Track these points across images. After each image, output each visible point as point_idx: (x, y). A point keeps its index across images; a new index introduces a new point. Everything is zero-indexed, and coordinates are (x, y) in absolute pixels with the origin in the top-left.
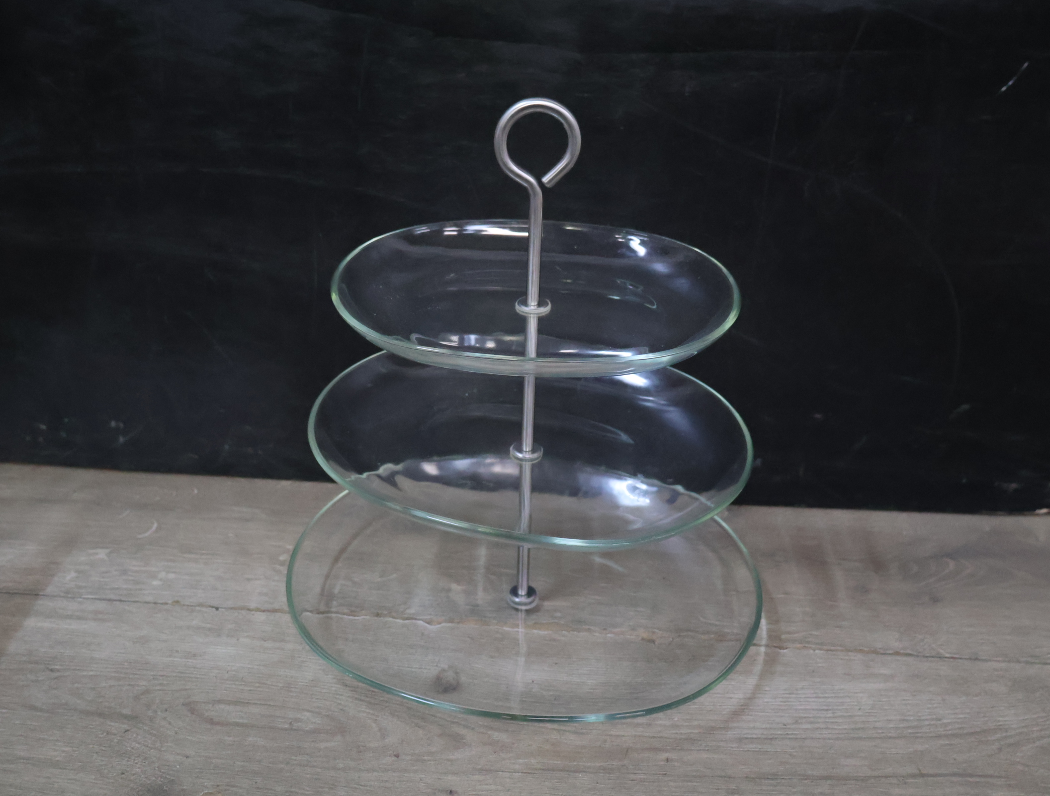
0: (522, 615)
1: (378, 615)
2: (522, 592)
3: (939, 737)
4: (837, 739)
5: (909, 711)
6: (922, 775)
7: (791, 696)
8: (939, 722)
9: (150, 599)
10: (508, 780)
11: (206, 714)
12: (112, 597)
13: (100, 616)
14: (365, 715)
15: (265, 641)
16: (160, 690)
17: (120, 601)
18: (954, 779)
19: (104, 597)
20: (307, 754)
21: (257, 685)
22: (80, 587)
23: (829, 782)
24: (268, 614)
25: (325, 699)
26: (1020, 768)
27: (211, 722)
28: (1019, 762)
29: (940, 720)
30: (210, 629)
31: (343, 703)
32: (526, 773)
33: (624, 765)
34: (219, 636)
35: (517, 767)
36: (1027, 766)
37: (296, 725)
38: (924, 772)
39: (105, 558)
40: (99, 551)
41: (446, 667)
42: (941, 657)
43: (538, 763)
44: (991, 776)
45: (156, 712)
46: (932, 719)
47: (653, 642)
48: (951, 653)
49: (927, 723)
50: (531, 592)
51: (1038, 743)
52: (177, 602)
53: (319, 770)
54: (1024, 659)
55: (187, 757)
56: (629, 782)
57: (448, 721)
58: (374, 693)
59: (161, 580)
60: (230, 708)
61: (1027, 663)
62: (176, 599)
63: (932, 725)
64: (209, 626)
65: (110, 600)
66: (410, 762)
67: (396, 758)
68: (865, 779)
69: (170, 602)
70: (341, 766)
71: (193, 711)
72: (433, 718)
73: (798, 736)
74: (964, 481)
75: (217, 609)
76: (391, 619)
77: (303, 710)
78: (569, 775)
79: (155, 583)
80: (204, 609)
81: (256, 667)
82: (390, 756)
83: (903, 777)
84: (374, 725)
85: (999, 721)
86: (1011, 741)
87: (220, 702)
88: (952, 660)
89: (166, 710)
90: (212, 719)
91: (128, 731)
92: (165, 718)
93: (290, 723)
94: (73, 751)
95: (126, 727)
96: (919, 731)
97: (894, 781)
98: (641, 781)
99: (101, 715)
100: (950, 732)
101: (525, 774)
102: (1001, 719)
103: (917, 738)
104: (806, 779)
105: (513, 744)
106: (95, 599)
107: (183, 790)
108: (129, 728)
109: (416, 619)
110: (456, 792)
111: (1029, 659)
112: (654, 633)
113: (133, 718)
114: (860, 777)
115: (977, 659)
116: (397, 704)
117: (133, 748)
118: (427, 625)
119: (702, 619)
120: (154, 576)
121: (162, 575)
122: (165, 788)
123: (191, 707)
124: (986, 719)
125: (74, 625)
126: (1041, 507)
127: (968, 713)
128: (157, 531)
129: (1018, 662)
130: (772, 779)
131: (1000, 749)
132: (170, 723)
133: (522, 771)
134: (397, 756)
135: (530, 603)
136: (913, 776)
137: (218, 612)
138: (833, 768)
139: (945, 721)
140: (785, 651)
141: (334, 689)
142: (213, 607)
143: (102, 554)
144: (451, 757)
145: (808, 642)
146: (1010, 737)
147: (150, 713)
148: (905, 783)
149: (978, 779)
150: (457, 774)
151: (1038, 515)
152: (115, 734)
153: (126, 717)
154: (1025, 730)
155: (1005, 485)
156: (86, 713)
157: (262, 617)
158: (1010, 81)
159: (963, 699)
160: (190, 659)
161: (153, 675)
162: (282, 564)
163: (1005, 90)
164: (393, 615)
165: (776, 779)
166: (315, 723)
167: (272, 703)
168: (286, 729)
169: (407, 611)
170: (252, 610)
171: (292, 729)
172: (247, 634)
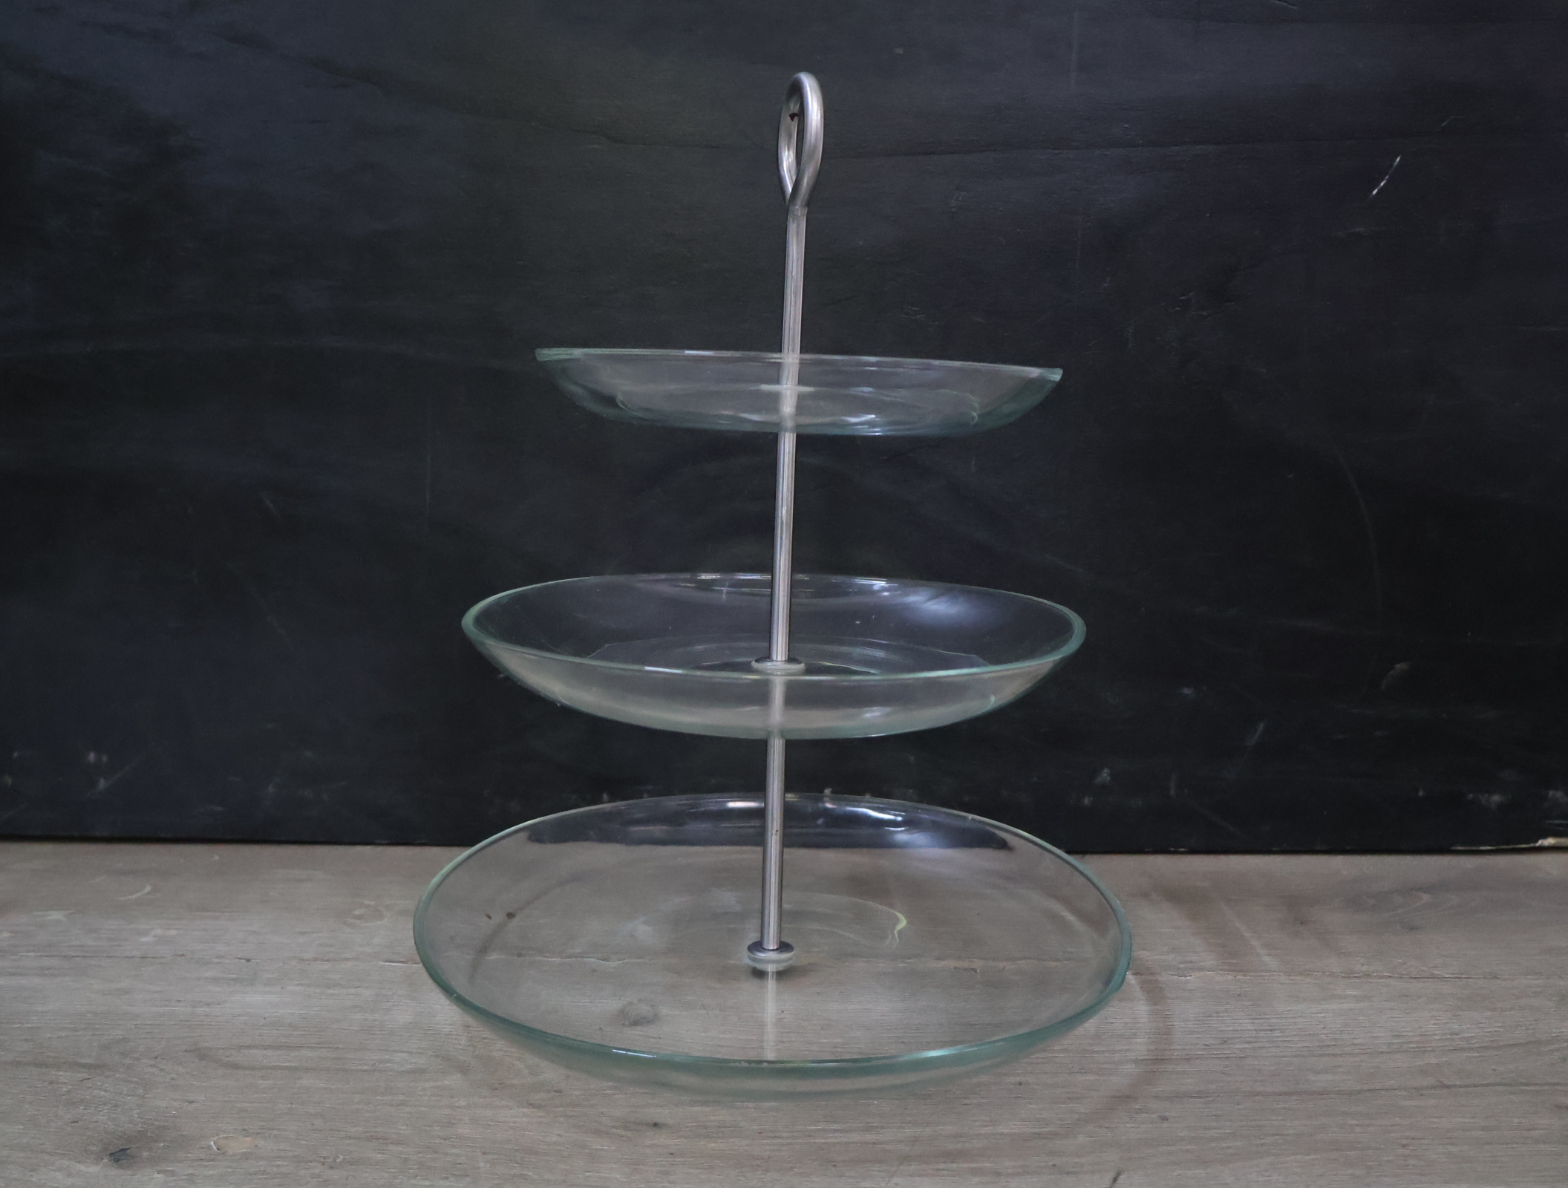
1: (519, 955)
3: (1462, 1049)
4: (1296, 1056)
5: (1404, 1028)
6: (1446, 1086)
7: (1209, 1018)
8: (1456, 1037)
9: (134, 954)
11: (227, 1060)
12: (71, 953)
13: (49, 972)
14: (502, 1053)
15: (329, 988)
16: (146, 1039)
17: (84, 957)
18: (1501, 1088)
19: (57, 954)
20: (403, 1094)
21: (315, 1029)
22: (16, 946)
23: (1295, 1097)
24: (335, 962)
27: (236, 1067)
29: (1457, 1034)
30: (234, 980)
34: (251, 985)
37: (382, 1066)
38: (1446, 1082)
39: (63, 919)
40: (51, 912)
42: (1441, 978)
45: (138, 1059)
46: (1444, 1034)
47: (973, 970)
48: (1451, 974)
49: (1437, 1037)
52: (181, 956)
53: (423, 1109)
55: (191, 1102)
60: (269, 1053)
62: (179, 953)
63: (1446, 1039)
64: (234, 976)
65: (66, 957)
68: (1352, 1093)
69: (168, 956)
70: (462, 1104)
71: (202, 1058)
73: (1231, 1055)
75: (248, 960)
76: (541, 958)
77: (395, 1051)
79: (144, 939)
80: (226, 961)
81: (313, 1013)
83: (1416, 1089)
85: (1552, 1033)
87: (249, 1047)
88: (1455, 980)
89: (156, 1058)
90: (236, 1064)
91: (87, 1079)
92: (153, 1066)
93: (373, 1065)
95: (86, 1076)
96: (1427, 1046)
97: (1403, 1093)
99: (41, 1065)
100: (1477, 1045)
102: (1555, 1031)
103: (1425, 1051)
104: (1255, 1096)
106: (41, 956)
107: (182, 1135)
108: (88, 1077)
109: (584, 957)
112: (972, 962)
113: (97, 1067)
114: (1345, 1091)
117: (94, 1096)
119: (1046, 947)
120: (145, 933)
121: (159, 931)
122: (149, 1134)
123: (201, 1054)
124: (1531, 1031)
127: (1500, 1027)
128: (149, 893)
130: (1200, 1097)
132: (162, 1070)
136: (1434, 1087)
137: (249, 963)
138: (1298, 1084)
139: (1466, 1035)
140: (1188, 978)
142: (241, 959)
143: (56, 916)
147: (128, 1061)
148: (1421, 1095)
149: (1537, 1088)
151: (1541, 849)
152: (65, 1084)
153: (84, 1066)
155: (1483, 798)
156: (17, 1064)
157: (327, 966)
158: (1381, 182)
159: (1489, 1013)
160: (201, 1007)
161: (135, 1025)
162: (360, 917)
163: (1377, 193)
164: (548, 955)
165: (1207, 1097)
166: (415, 1063)
167: (341, 1046)
168: (366, 1071)
169: (571, 949)
170: (308, 960)
171: (375, 1071)
172: (297, 982)
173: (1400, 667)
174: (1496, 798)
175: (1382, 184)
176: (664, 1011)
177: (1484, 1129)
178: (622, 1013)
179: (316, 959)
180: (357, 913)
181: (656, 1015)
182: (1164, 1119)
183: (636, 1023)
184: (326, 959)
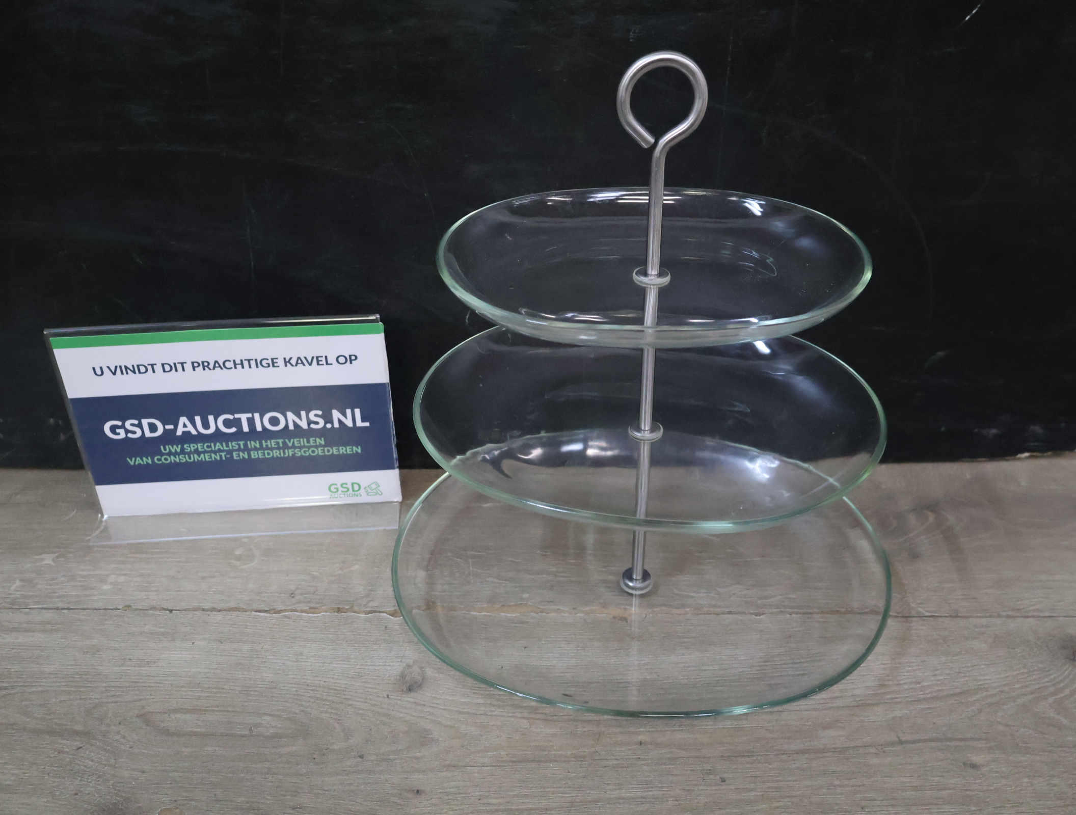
1: (339, 610)
3: (919, 701)
4: (814, 710)
5: (888, 676)
6: (901, 742)
7: (767, 663)
8: (918, 685)
9: (100, 605)
10: (476, 775)
11: (162, 725)
12: (61, 605)
13: (49, 627)
14: (327, 715)
15: (221, 643)
16: (112, 702)
17: (69, 609)
18: (933, 744)
19: (51, 606)
20: (268, 761)
21: (214, 690)
22: (26, 597)
23: (806, 756)
24: (225, 613)
25: (285, 701)
26: (1001, 728)
27: (167, 732)
28: (999, 723)
29: (919, 683)
30: (163, 634)
31: (304, 704)
32: (495, 766)
34: (173, 640)
35: (486, 760)
36: (1007, 726)
37: (255, 731)
38: (903, 739)
39: (52, 563)
40: (44, 556)
41: (411, 662)
42: (921, 617)
43: (507, 755)
44: (972, 739)
45: (108, 725)
46: (911, 683)
47: (626, 618)
48: (930, 612)
49: (906, 687)
51: (1019, 701)
52: (129, 606)
53: (280, 777)
54: (1004, 614)
55: (143, 772)
56: (601, 769)
57: (413, 716)
59: (111, 584)
60: (187, 717)
61: (1008, 617)
62: (127, 603)
63: (912, 688)
64: (162, 630)
65: (57, 609)
66: (375, 762)
67: (360, 759)
68: (842, 751)
69: (121, 607)
70: (304, 771)
71: (147, 723)
74: (943, 429)
75: (171, 611)
76: (352, 614)
77: (265, 714)
78: (539, 765)
79: (105, 587)
80: (158, 613)
81: (212, 671)
82: (355, 757)
83: (882, 745)
84: (337, 725)
85: (980, 680)
86: (993, 700)
87: (176, 711)
88: (932, 619)
89: (120, 724)
90: (168, 730)
91: (81, 748)
92: (118, 733)
94: (25, 773)
95: (78, 744)
96: (898, 696)
97: (873, 750)
98: (614, 767)
99: (51, 733)
100: (929, 696)
101: (494, 768)
102: (982, 678)
103: (896, 703)
104: (783, 754)
105: (481, 736)
106: (42, 608)
107: (139, 807)
108: (82, 745)
109: (379, 612)
110: (423, 792)
111: (1010, 613)
113: (86, 734)
114: (838, 748)
115: (957, 616)
116: (362, 702)
117: (86, 766)
119: (676, 591)
120: (103, 581)
121: (112, 578)
122: (120, 807)
123: (145, 718)
124: (967, 679)
125: (21, 639)
126: (1023, 452)
127: (948, 674)
129: (999, 616)
130: (748, 756)
131: (980, 711)
132: (124, 737)
133: (491, 764)
134: (361, 757)
136: (892, 744)
137: (171, 615)
138: (810, 741)
139: (925, 684)
140: (761, 617)
141: (294, 689)
142: (166, 610)
143: (48, 559)
144: (418, 754)
145: (785, 607)
146: (992, 696)
147: (103, 728)
148: (884, 752)
149: (957, 743)
150: (424, 771)
151: (1019, 459)
152: (67, 753)
153: (77, 733)
154: (1006, 688)
155: (985, 432)
156: (36, 732)
157: (218, 617)
158: (974, 10)
159: (943, 659)
160: (144, 667)
161: (106, 687)
162: (239, 558)
163: (969, 19)
164: (356, 609)
165: (752, 756)
166: (275, 727)
167: (230, 709)
168: (246, 736)
169: (371, 604)
170: (208, 610)
171: (252, 736)
172: (202, 636)
173: (940, 354)
174: (994, 431)
175: (974, 12)
176: (429, 672)
177: (915, 788)
178: (403, 676)
180: (238, 552)
182: (723, 781)
183: (410, 689)
184: (219, 608)
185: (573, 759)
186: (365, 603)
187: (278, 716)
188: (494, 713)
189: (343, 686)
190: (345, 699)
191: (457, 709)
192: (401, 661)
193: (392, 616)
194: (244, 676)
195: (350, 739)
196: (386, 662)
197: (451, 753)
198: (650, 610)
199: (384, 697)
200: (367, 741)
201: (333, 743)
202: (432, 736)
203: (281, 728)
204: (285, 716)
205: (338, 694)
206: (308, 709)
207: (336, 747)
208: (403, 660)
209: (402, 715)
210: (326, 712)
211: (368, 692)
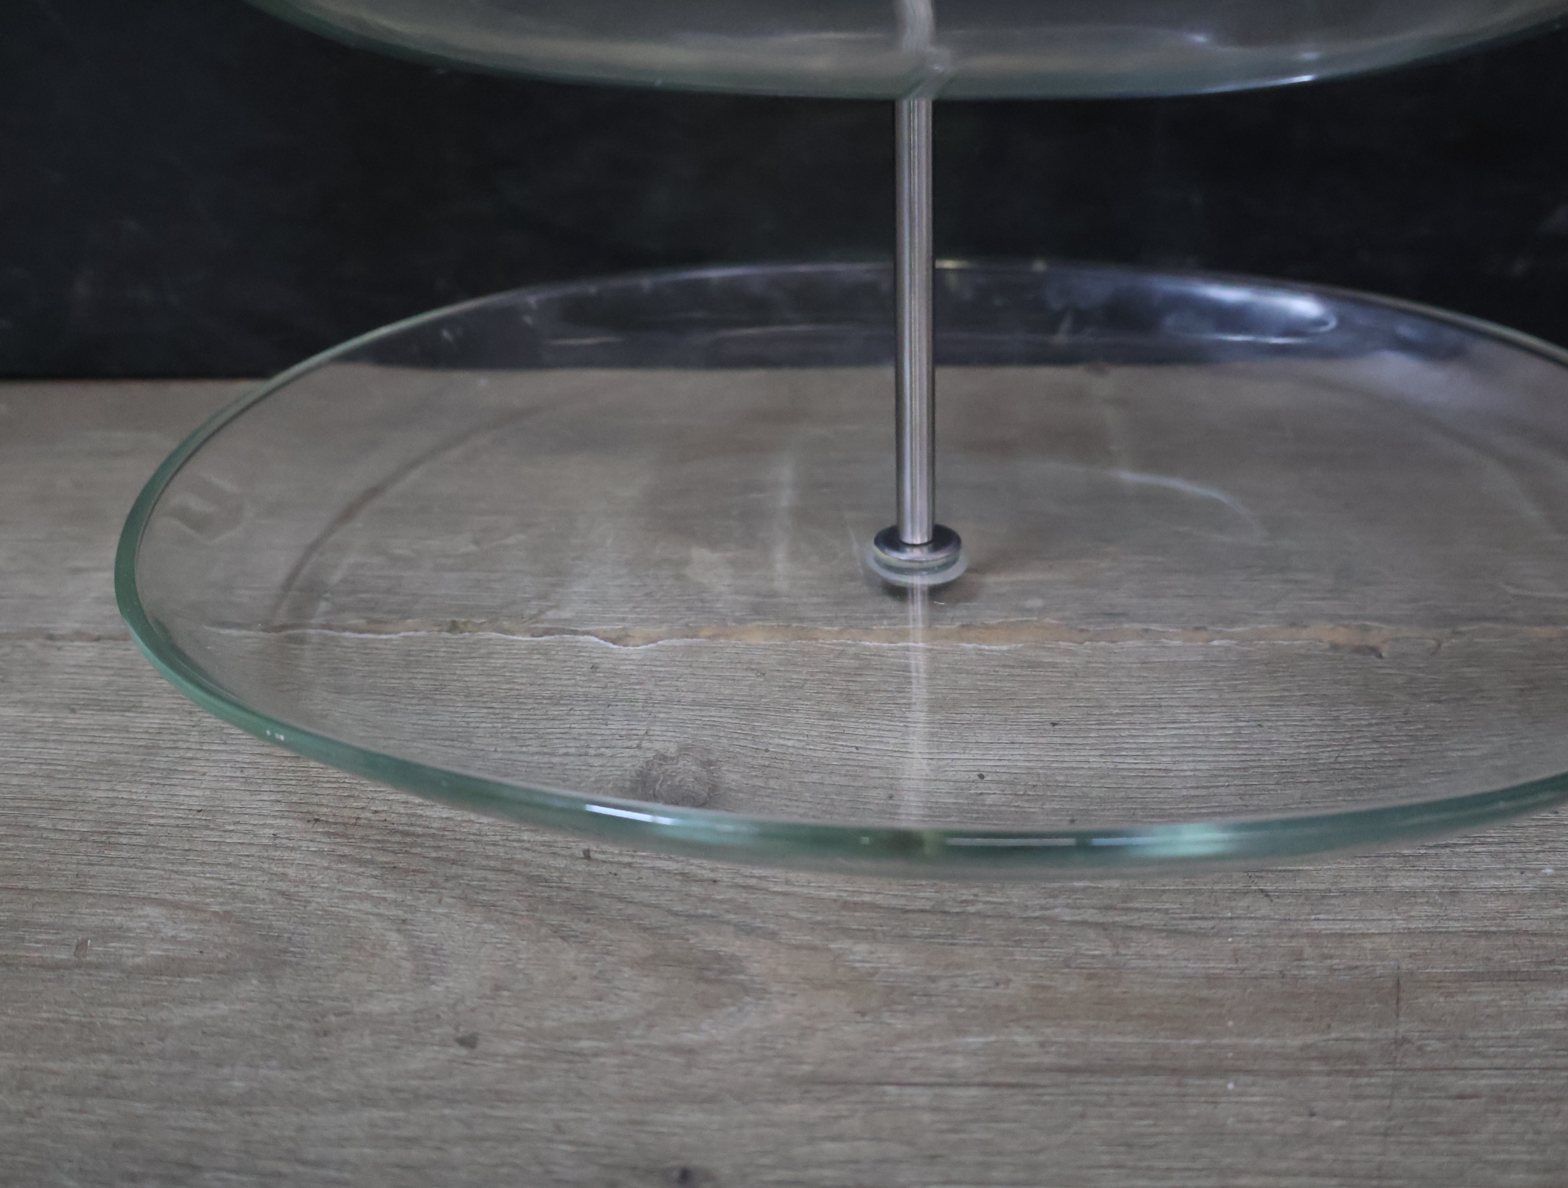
0: (917, 609)
1: (454, 627)
2: (916, 534)
10: (926, 1117)
14: (367, 906)
15: (73, 711)
20: (111, 1051)
25: (228, 865)
31: (291, 872)
32: (998, 1085)
33: (1405, 1040)
35: (959, 1063)
37: (96, 951)
41: (672, 750)
43: (1042, 1045)
47: (1375, 651)
50: (942, 538)
53: (140, 1107)
56: (1449, 1104)
57: (676, 914)
58: (409, 840)
66: (520, 1062)
67: (463, 1052)
70: (239, 1085)
72: (620, 906)
76: (494, 635)
77: (145, 900)
78: (1179, 1085)
81: (15, 781)
82: (443, 1044)
84: (394, 938)
93: (81, 946)
98: (1501, 1100)
101: (996, 1092)
109: (575, 633)
110: (709, 1176)
112: (1366, 629)
116: (493, 869)
118: (611, 645)
133: (978, 1079)
134: (468, 1042)
135: (945, 566)
141: (269, 831)
144: (689, 1038)
150: (711, 1099)
164: (506, 624)
166: (174, 939)
167: (33, 884)
168: (56, 966)
169: (551, 614)
170: (63, 638)
171: (78, 966)
172: (18, 696)
176: (734, 776)
179: (79, 635)
181: (714, 788)
184: (97, 634)
185: (1315, 1066)
186: (534, 612)
187: (192, 908)
188: (971, 909)
189: (435, 825)
190: (437, 859)
191: (833, 894)
192: (639, 747)
193: (614, 643)
194: (111, 794)
195: (433, 983)
196: (588, 747)
197: (820, 1034)
198: (1448, 631)
199: (572, 856)
200: (497, 988)
201: (370, 994)
202: (741, 977)
203: (189, 943)
204: (216, 908)
205: (413, 845)
206: (302, 888)
207: (375, 1007)
208: (645, 744)
209: (631, 910)
210: (364, 897)
211: (519, 841)
